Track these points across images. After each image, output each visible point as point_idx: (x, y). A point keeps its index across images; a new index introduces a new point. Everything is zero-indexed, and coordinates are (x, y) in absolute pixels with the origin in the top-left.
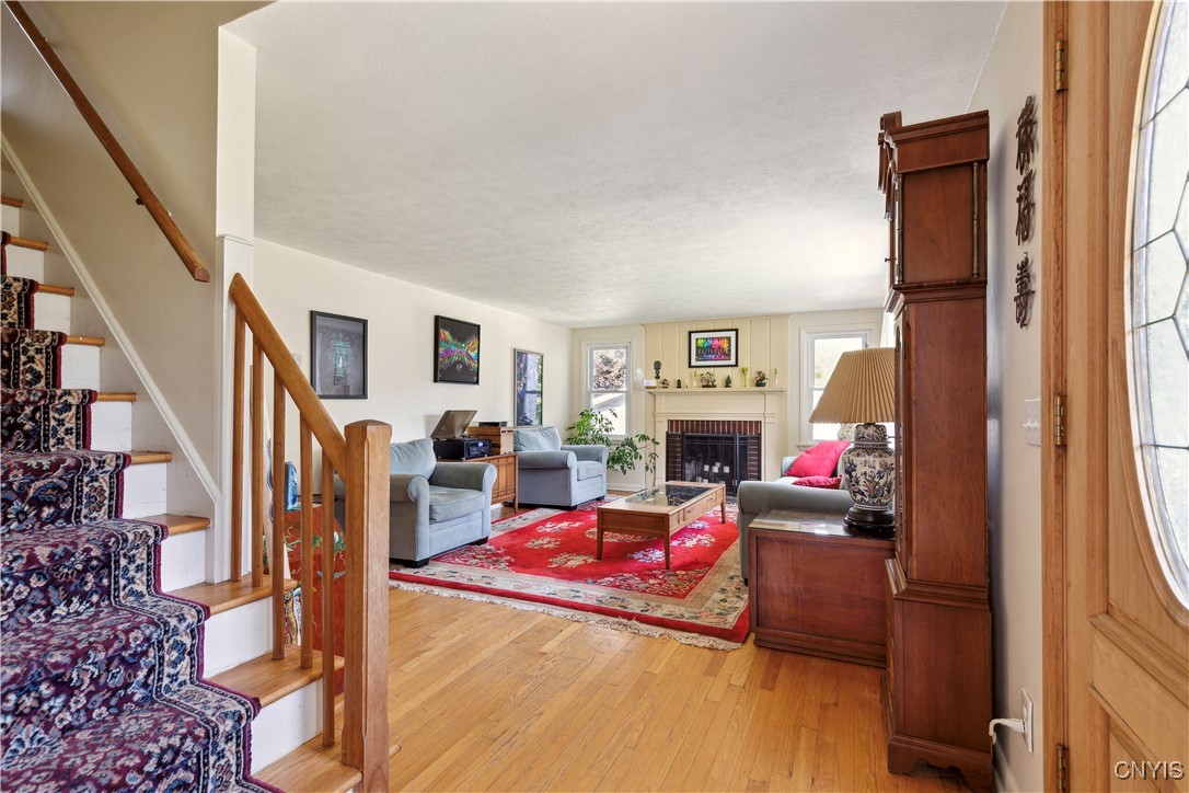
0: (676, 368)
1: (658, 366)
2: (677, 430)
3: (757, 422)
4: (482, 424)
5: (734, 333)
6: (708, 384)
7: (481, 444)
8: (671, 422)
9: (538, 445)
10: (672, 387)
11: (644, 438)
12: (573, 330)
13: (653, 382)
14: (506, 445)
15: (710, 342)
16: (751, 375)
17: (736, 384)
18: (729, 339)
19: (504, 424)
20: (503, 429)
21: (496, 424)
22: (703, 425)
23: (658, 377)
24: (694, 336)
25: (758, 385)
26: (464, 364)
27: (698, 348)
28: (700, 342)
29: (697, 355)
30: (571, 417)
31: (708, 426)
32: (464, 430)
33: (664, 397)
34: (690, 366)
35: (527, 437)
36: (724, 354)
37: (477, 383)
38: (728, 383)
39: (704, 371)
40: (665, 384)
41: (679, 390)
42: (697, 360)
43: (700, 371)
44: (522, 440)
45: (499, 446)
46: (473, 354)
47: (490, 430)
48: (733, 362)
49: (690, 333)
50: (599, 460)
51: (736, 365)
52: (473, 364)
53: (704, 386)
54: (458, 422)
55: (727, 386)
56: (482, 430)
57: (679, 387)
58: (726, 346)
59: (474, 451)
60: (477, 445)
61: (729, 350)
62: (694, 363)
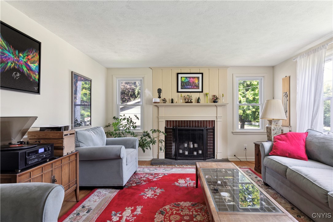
0: (170, 92)
1: (160, 91)
2: (170, 126)
3: (212, 121)
4: (42, 129)
5: (201, 75)
6: (188, 101)
7: (41, 150)
8: (167, 122)
9: (92, 140)
10: (168, 103)
11: (154, 131)
12: (108, 69)
13: (158, 100)
14: (69, 147)
15: (188, 79)
16: (210, 97)
17: (202, 101)
18: (198, 78)
19: (66, 128)
20: (65, 133)
21: (59, 129)
22: (185, 123)
23: (160, 97)
24: (180, 76)
25: (214, 102)
26: (22, 73)
27: (182, 82)
28: (183, 79)
29: (181, 85)
30: (107, 119)
31: (187, 123)
32: (23, 134)
33: (163, 108)
34: (178, 92)
35: (84, 136)
36: (196, 86)
37: (38, 92)
38: (198, 101)
39: (186, 94)
40: (164, 101)
41: (172, 104)
42: (182, 88)
43: (183, 94)
44: (80, 138)
45: (62, 149)
46: (34, 66)
47: (52, 135)
48: (200, 90)
49: (178, 74)
50: (134, 147)
51: (202, 92)
52: (33, 75)
53: (186, 102)
54: (16, 128)
55: (198, 102)
56: (42, 134)
57: (172, 102)
58: (197, 81)
59: (33, 159)
60: (37, 152)
61: (199, 84)
62: (180, 90)
